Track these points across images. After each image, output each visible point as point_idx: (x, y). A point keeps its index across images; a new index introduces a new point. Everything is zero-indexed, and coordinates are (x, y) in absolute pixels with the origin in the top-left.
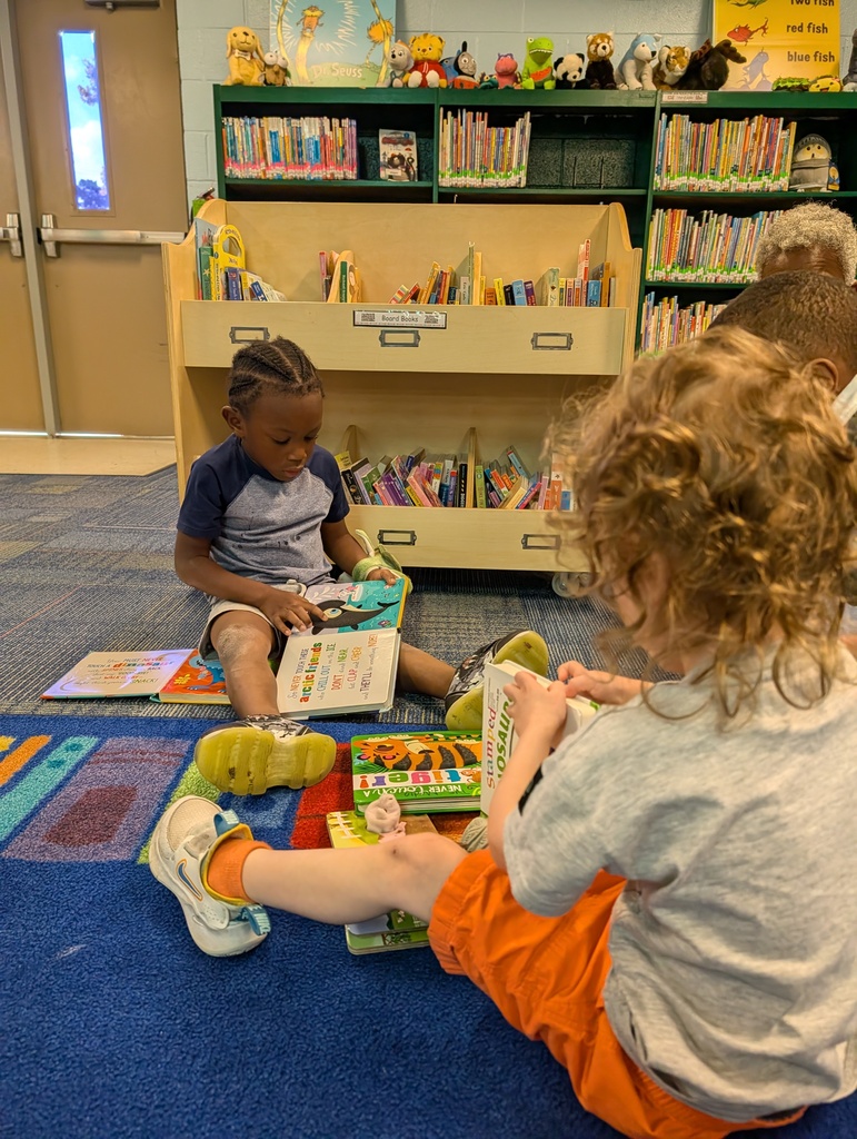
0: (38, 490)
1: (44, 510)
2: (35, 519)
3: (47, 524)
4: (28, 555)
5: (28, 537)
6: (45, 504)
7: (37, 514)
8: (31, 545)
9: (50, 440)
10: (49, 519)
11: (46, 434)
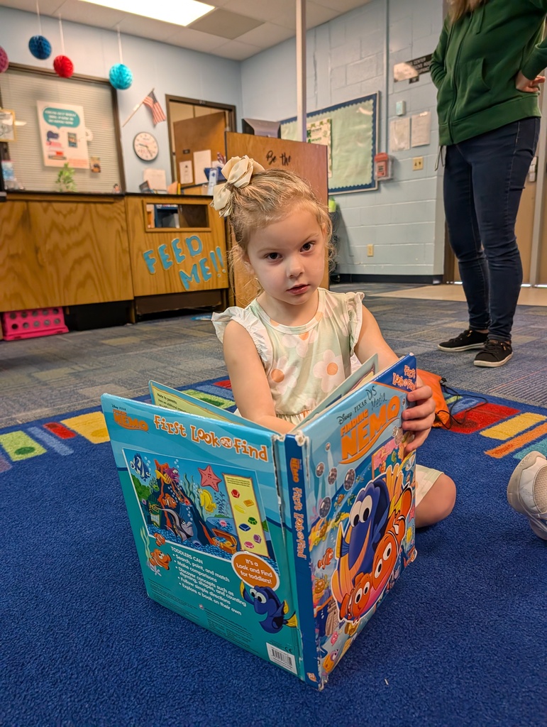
0: (531, 313)
1: (536, 323)
2: (532, 326)
3: (540, 329)
4: (533, 343)
5: (531, 334)
6: (536, 320)
7: (533, 324)
8: (534, 338)
9: (531, 289)
10: (541, 327)
11: (529, 285)
